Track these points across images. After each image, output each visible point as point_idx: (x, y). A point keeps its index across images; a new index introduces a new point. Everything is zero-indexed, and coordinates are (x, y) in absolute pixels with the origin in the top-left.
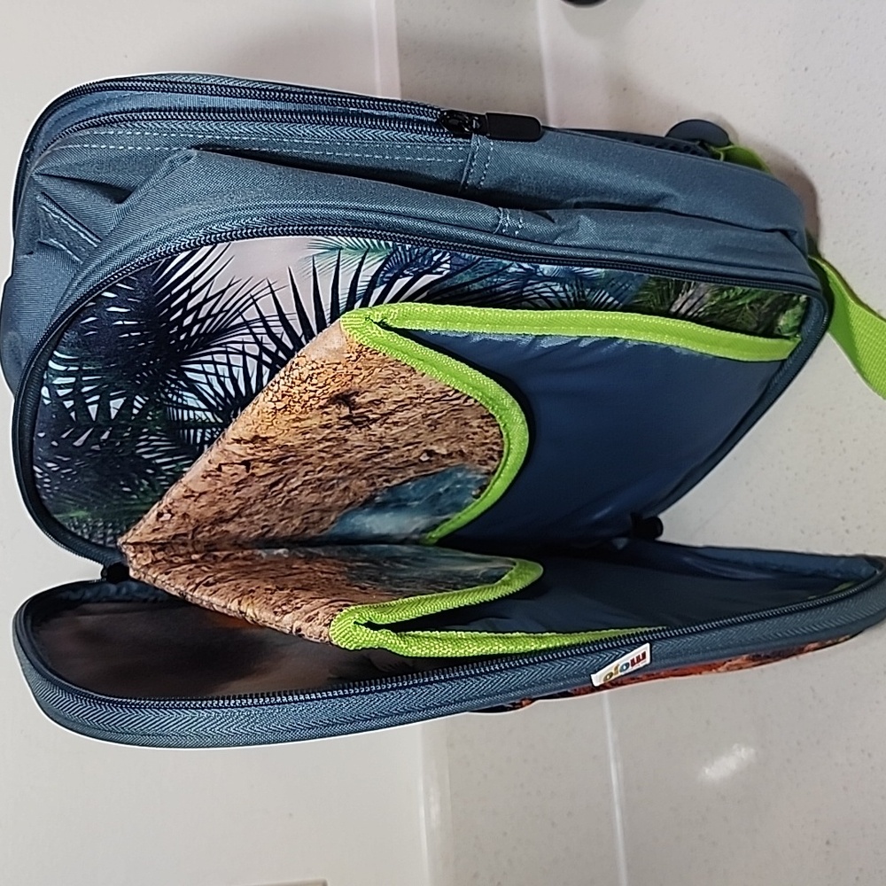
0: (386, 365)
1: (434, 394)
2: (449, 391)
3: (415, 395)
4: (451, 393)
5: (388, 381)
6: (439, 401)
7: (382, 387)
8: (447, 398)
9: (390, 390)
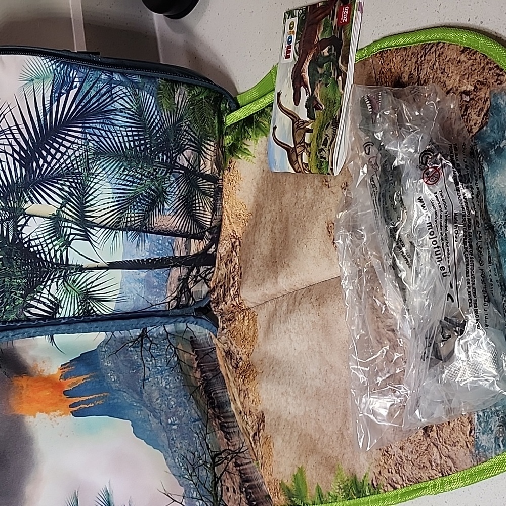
0: (394, 54)
1: (421, 53)
2: (425, 46)
3: (416, 60)
4: (427, 47)
5: (404, 61)
6: (426, 54)
7: (405, 66)
8: (427, 50)
9: (408, 65)
